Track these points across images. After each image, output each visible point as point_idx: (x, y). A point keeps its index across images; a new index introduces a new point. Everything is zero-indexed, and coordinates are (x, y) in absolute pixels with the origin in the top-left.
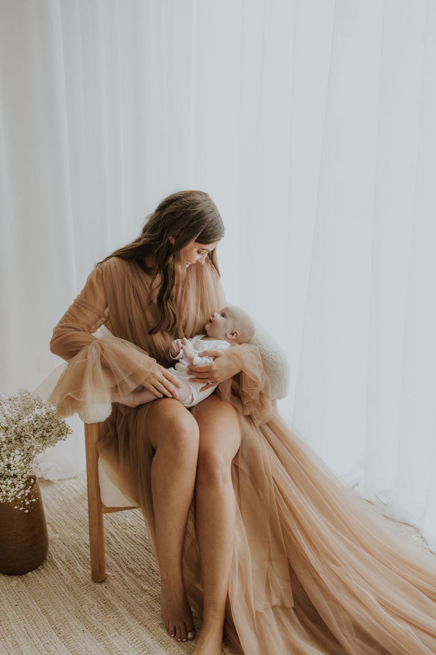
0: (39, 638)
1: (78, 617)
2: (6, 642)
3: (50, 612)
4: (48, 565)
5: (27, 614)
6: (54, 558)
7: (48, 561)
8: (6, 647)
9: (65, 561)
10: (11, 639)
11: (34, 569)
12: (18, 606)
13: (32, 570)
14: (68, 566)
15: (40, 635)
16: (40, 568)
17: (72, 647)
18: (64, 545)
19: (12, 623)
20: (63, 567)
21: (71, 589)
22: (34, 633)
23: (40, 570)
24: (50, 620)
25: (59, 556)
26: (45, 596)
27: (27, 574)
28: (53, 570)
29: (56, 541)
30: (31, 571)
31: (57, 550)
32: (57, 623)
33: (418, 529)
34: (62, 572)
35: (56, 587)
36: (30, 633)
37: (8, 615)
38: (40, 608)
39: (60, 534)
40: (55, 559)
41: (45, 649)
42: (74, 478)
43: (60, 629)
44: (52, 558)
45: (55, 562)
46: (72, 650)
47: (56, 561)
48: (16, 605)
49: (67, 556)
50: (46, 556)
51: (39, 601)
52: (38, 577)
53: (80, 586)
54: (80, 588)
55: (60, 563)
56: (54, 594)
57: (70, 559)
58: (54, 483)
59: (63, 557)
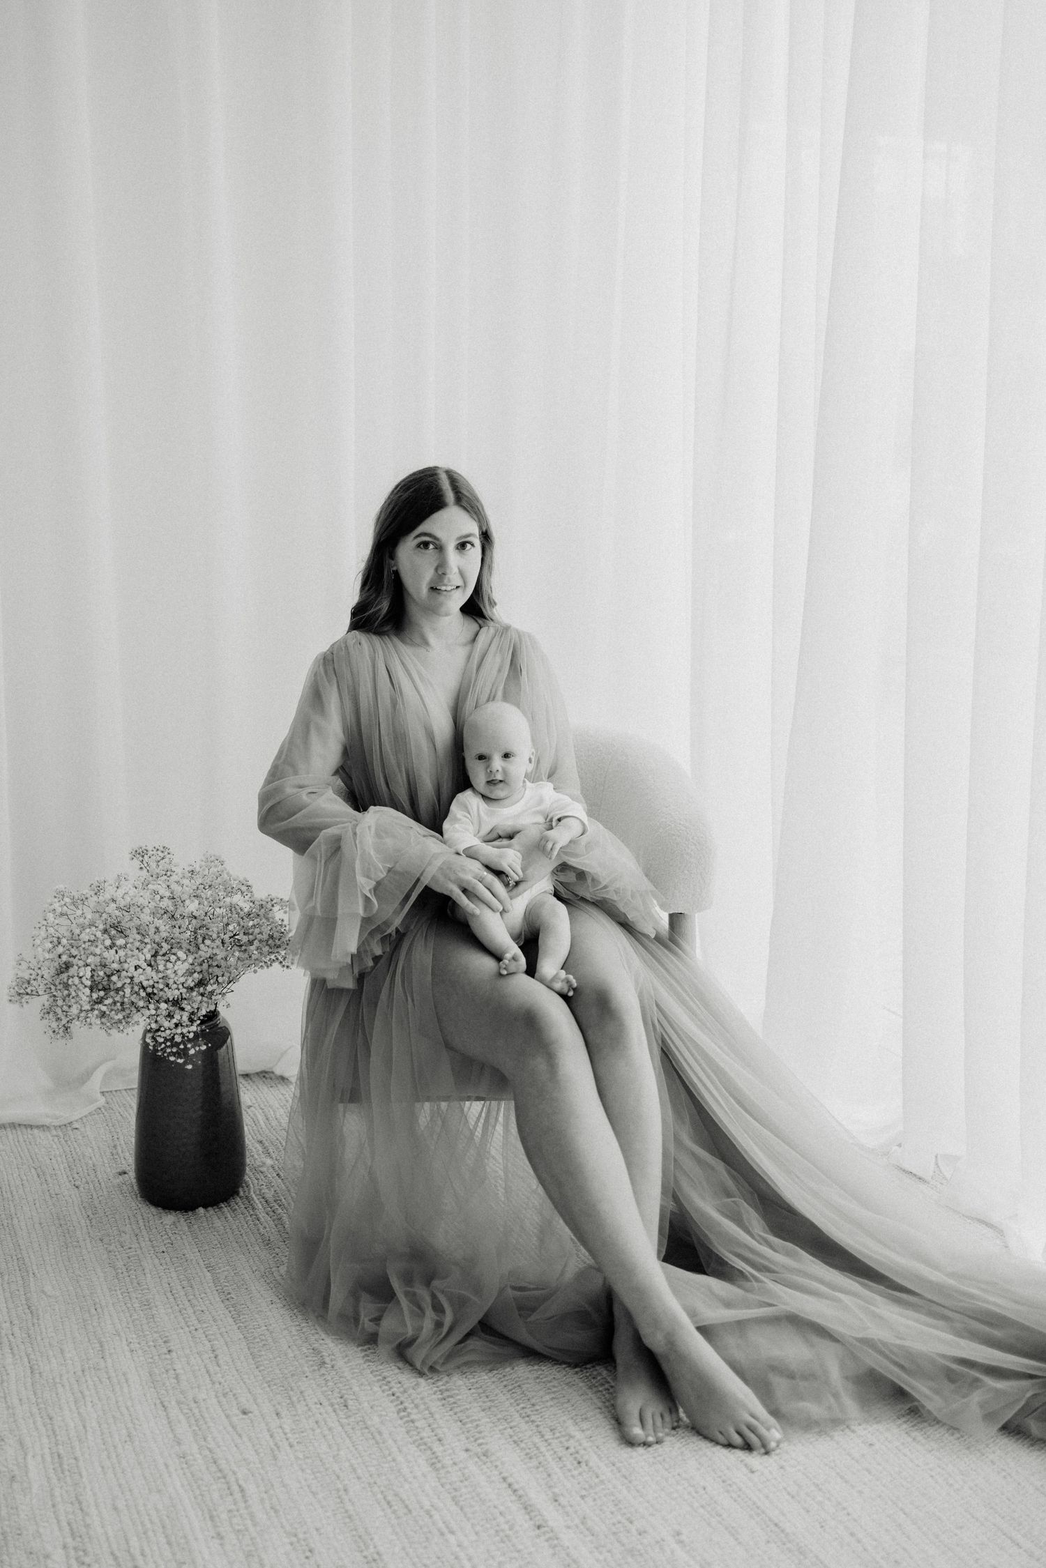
0: (189, 1301)
1: (267, 1281)
2: (130, 1298)
3: (220, 1268)
4: (238, 1203)
5: (178, 1267)
6: (252, 1193)
7: (240, 1198)
8: (129, 1305)
9: (271, 1200)
10: (140, 1296)
11: (212, 1206)
12: (166, 1253)
13: (208, 1207)
14: (273, 1208)
15: (192, 1297)
16: (223, 1206)
17: (244, 1320)
18: (277, 1177)
19: (148, 1275)
20: (264, 1209)
21: (267, 1243)
22: (182, 1293)
23: (222, 1207)
24: (216, 1280)
25: (263, 1191)
26: (219, 1246)
27: (197, 1210)
28: (245, 1211)
29: (264, 1169)
30: (205, 1207)
31: (261, 1183)
32: (226, 1284)
33: (1002, 1231)
34: (260, 1216)
35: (241, 1235)
36: (174, 1292)
37: (144, 1264)
38: (204, 1261)
39: (276, 1160)
40: (254, 1196)
41: (195, 1318)
43: (229, 1293)
44: (249, 1192)
45: (253, 1199)
46: (242, 1325)
47: (255, 1198)
48: (163, 1252)
49: (277, 1194)
50: (238, 1188)
51: (205, 1251)
52: (215, 1218)
53: (285, 1240)
54: (284, 1242)
55: (261, 1202)
56: (235, 1244)
57: (282, 1198)
58: (291, 1082)
59: (269, 1195)
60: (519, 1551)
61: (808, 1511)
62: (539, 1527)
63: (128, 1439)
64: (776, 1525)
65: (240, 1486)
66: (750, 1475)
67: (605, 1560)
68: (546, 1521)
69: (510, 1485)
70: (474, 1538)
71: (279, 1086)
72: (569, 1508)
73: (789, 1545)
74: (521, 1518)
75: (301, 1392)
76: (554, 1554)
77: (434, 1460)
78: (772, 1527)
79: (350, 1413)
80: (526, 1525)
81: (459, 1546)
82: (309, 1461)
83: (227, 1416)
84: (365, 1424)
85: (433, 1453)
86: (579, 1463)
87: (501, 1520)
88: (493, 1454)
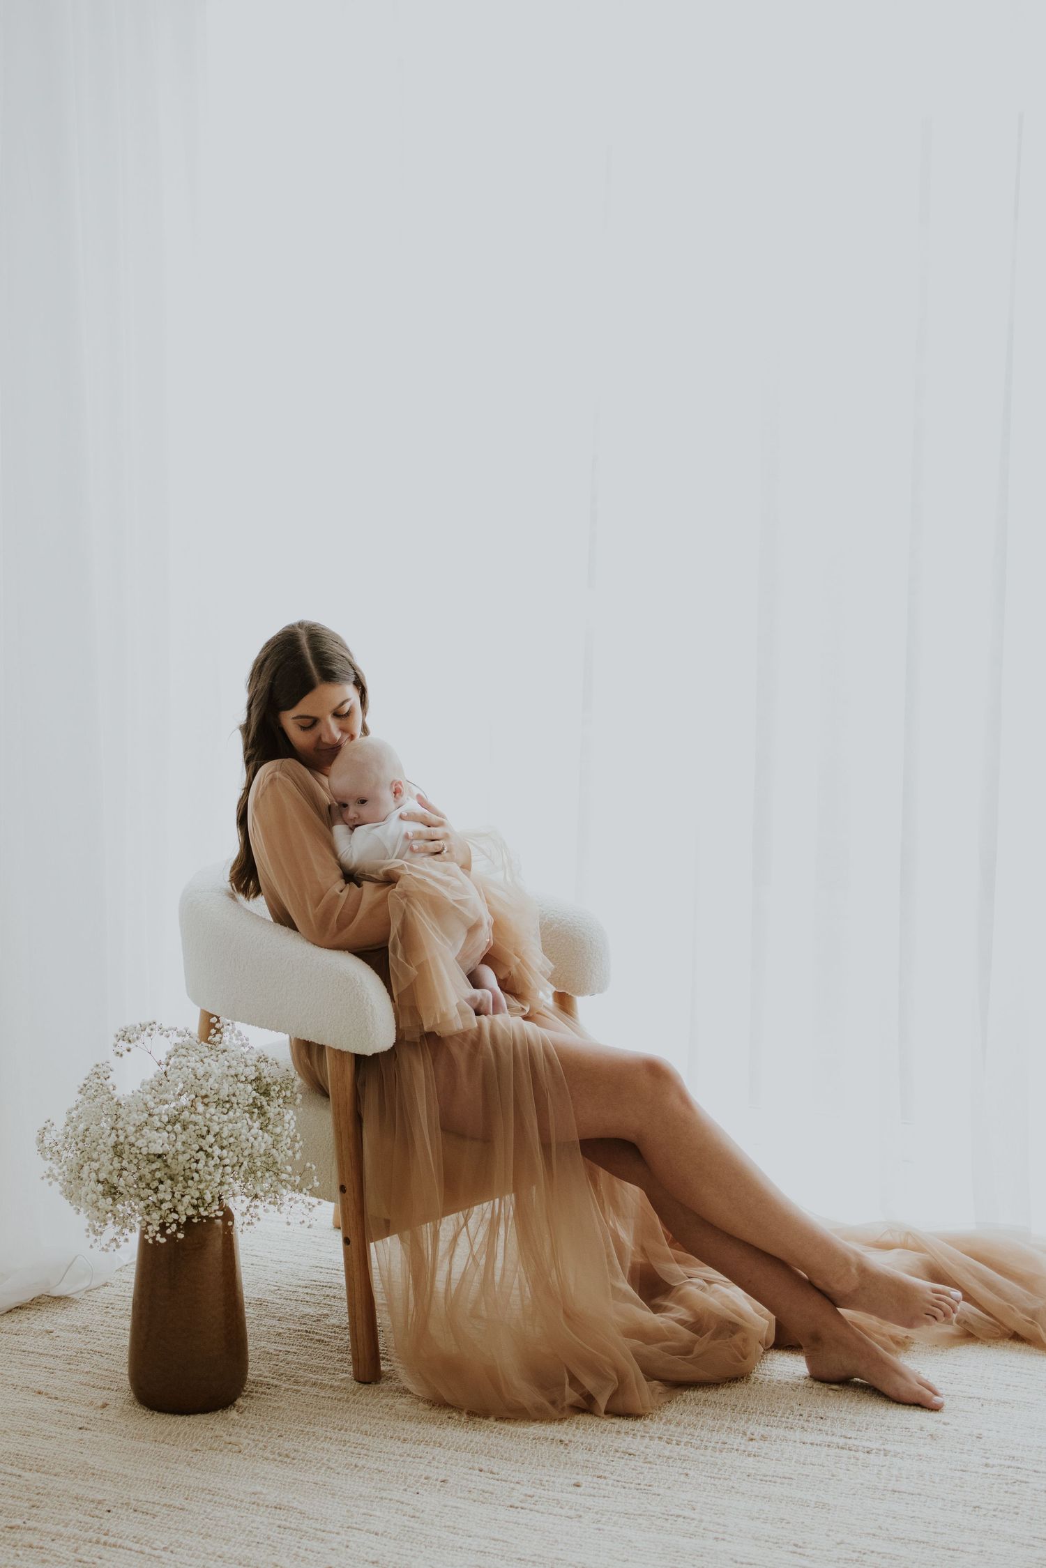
3: (350, 1427)
32: (382, 1432)
36: (354, 1452)
54: (357, 1394)
60: (884, 1466)
63: (539, 1532)
65: (671, 1515)
75: (587, 1461)
77: (745, 1453)
84: (663, 1457)
85: (737, 1450)
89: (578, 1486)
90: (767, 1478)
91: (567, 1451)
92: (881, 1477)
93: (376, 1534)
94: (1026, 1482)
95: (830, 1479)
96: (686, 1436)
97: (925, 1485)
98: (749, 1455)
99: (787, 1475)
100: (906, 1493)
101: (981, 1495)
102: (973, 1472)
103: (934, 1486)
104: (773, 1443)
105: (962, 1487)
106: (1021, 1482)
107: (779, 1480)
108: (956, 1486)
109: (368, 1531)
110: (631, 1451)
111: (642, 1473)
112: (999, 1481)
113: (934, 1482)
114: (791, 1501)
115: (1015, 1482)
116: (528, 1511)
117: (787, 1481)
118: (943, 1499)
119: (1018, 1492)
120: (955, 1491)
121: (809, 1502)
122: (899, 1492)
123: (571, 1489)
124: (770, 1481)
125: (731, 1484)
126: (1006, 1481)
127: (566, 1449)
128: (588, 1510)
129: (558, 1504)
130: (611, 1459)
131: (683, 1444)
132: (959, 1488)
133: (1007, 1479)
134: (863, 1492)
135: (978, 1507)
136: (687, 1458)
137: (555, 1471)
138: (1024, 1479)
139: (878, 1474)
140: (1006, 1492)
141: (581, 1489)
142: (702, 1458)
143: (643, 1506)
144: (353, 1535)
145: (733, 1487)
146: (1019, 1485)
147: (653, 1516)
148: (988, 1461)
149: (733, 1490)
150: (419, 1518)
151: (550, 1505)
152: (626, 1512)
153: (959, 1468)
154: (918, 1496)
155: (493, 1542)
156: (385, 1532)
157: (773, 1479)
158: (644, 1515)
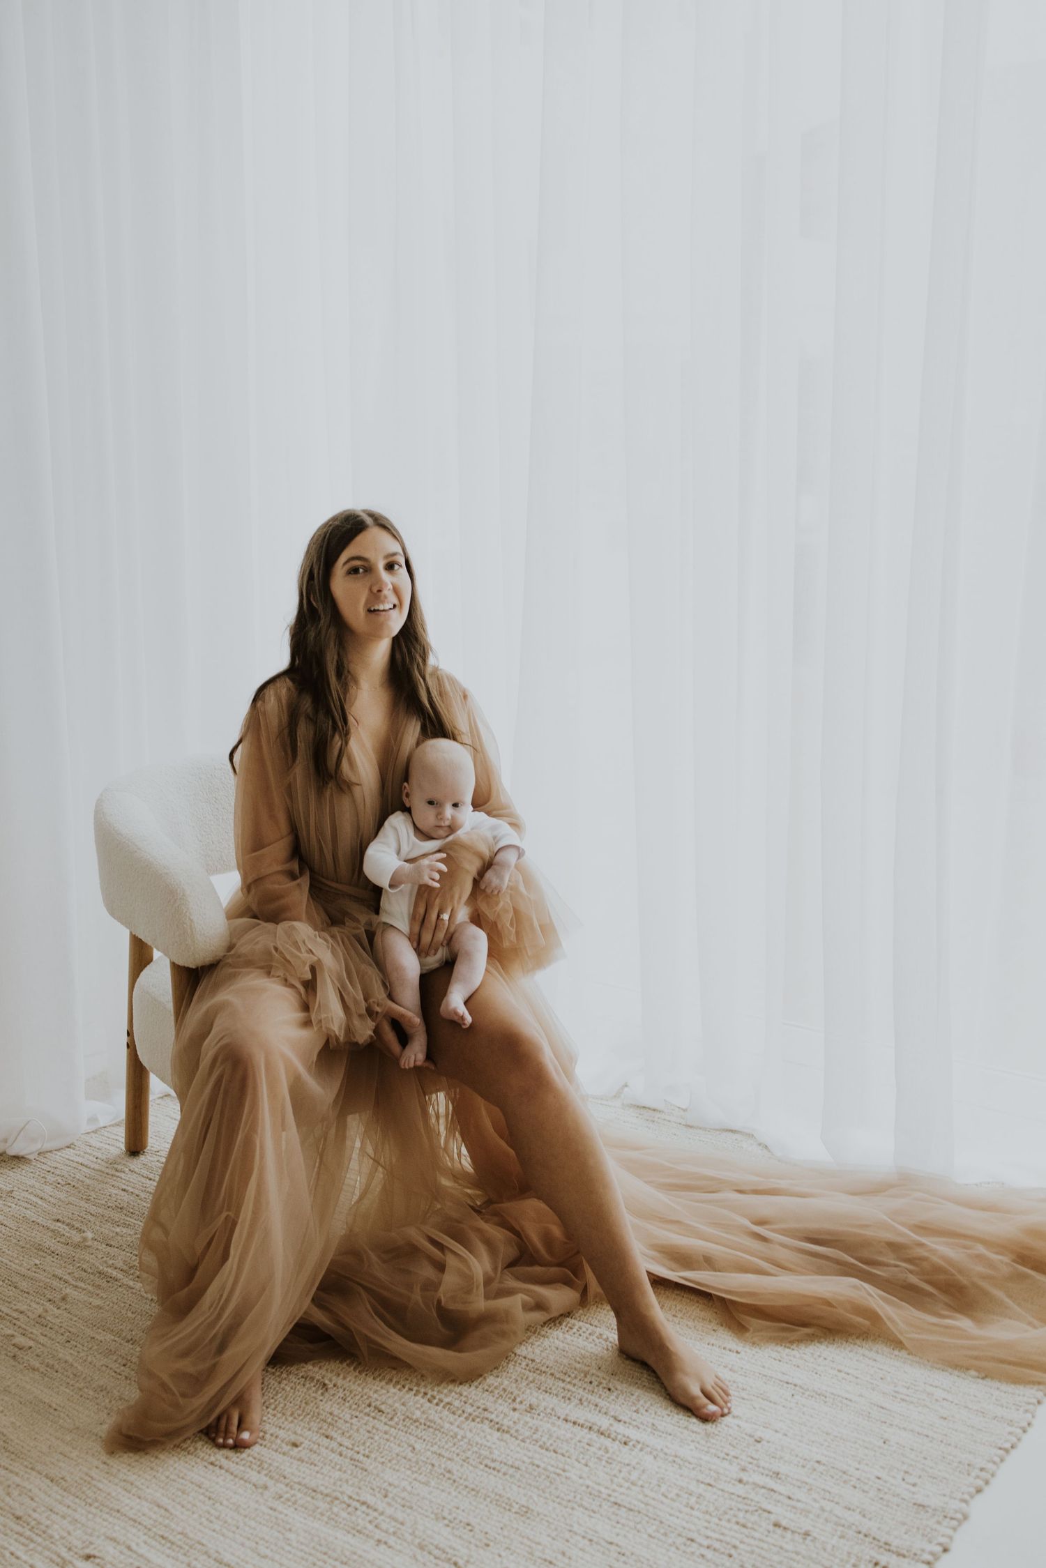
9: (125, 1268)
29: (89, 1243)
33: (751, 1134)
42: (68, 1147)
58: (30, 1160)
59: (120, 1264)
60: (628, 1465)
61: (798, 1367)
62: (625, 1443)
63: (211, 1502)
64: (787, 1383)
65: (358, 1501)
66: (738, 1356)
67: (696, 1448)
68: (628, 1437)
69: (575, 1423)
70: (586, 1469)
71: (24, 1167)
72: (635, 1423)
73: (807, 1393)
74: (608, 1442)
75: (331, 1414)
76: (655, 1458)
77: (497, 1426)
78: (785, 1385)
79: (390, 1416)
80: (616, 1447)
81: (581, 1478)
82: (394, 1462)
83: (284, 1454)
84: (411, 1419)
85: (491, 1421)
86: (609, 1390)
87: (592, 1449)
88: (538, 1406)
89: (295, 1445)
90: (493, 1465)
91: (321, 1398)
92: (616, 1480)
93: (52, 1481)
94: (769, 1512)
95: (559, 1475)
96: (453, 1394)
97: (654, 1499)
98: (498, 1430)
99: (517, 1464)
100: (625, 1507)
101: (706, 1524)
102: (719, 1489)
103: (662, 1503)
104: (536, 1416)
105: (692, 1508)
106: (764, 1511)
107: (504, 1469)
108: (687, 1505)
109: (47, 1476)
110: (383, 1407)
111: (372, 1438)
112: (741, 1506)
113: (666, 1497)
114: (497, 1500)
115: (757, 1511)
116: (223, 1471)
117: (511, 1471)
118: (661, 1522)
119: (749, 1525)
120: (680, 1512)
121: (514, 1504)
122: (619, 1505)
123: (286, 1448)
124: (494, 1469)
125: (450, 1465)
126: (746, 1508)
127: (322, 1394)
128: (282, 1478)
129: (259, 1466)
130: (357, 1414)
131: (442, 1405)
132: (688, 1510)
133: (750, 1505)
134: (581, 1499)
135: (692, 1540)
136: (432, 1424)
137: (292, 1422)
138: (769, 1507)
139: (615, 1476)
140: (737, 1523)
141: (296, 1450)
142: (447, 1425)
143: (339, 1483)
144: (28, 1479)
145: (449, 1472)
146: (759, 1515)
147: (337, 1498)
148: (745, 1477)
149: (448, 1475)
150: (108, 1465)
151: (250, 1467)
152: (315, 1489)
153: (708, 1480)
154: (636, 1514)
155: (156, 1509)
156: (62, 1478)
157: (498, 1468)
158: (330, 1496)
